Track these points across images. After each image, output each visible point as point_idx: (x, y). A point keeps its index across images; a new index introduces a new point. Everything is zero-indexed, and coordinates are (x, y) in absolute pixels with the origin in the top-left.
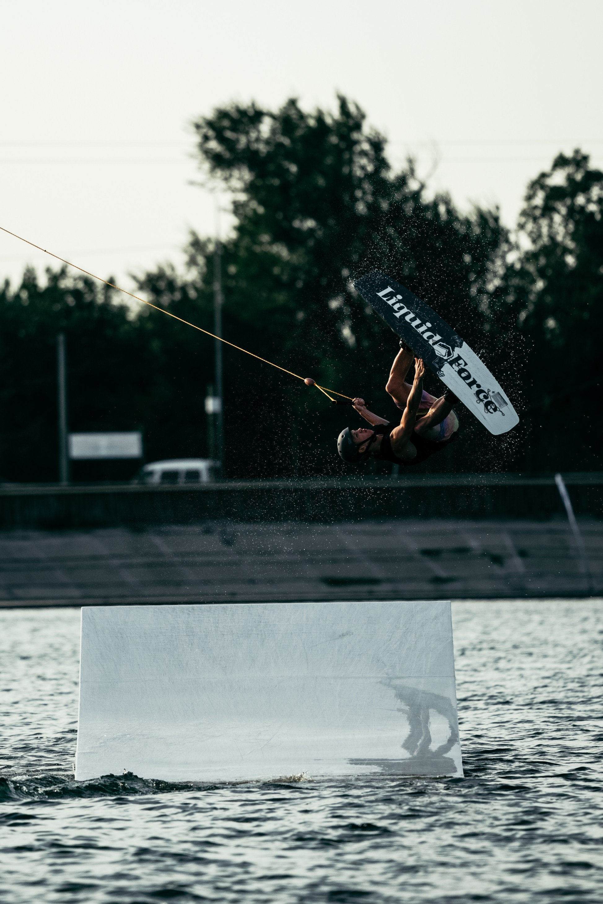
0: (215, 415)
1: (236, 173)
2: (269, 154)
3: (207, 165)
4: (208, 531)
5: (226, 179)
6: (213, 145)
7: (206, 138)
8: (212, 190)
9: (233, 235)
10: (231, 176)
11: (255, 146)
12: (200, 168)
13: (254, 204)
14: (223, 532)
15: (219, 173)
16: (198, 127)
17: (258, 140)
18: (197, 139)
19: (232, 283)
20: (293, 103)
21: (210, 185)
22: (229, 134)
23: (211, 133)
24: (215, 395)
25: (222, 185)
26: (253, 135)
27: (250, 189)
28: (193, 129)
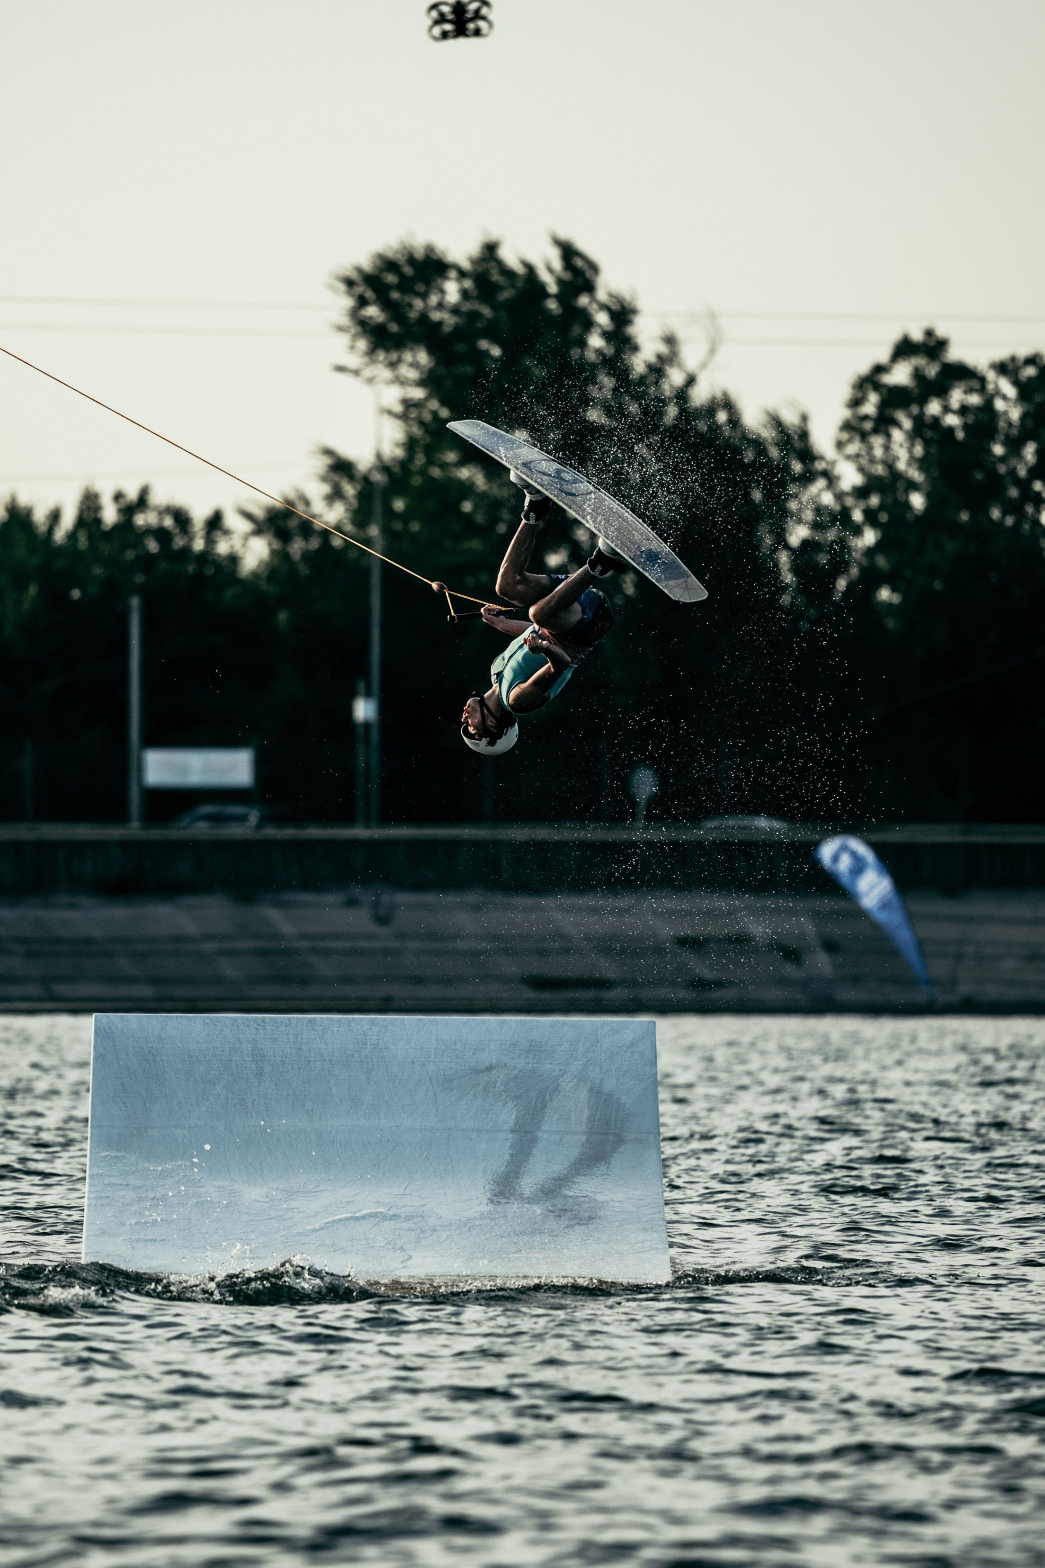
0: (367, 725)
1: (408, 357)
2: (457, 329)
3: (362, 344)
4: (351, 903)
5: (393, 365)
6: (373, 312)
7: (362, 302)
8: (370, 381)
9: (399, 453)
10: (399, 360)
11: (436, 316)
12: (352, 347)
13: (434, 405)
14: (376, 905)
15: (381, 355)
16: (350, 283)
17: (440, 306)
18: (348, 302)
19: (398, 526)
20: (490, 249)
21: (367, 373)
22: (395, 295)
23: (369, 294)
24: (368, 695)
25: (386, 374)
26: (434, 299)
27: (429, 381)
28: (342, 287)
